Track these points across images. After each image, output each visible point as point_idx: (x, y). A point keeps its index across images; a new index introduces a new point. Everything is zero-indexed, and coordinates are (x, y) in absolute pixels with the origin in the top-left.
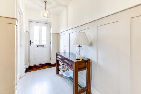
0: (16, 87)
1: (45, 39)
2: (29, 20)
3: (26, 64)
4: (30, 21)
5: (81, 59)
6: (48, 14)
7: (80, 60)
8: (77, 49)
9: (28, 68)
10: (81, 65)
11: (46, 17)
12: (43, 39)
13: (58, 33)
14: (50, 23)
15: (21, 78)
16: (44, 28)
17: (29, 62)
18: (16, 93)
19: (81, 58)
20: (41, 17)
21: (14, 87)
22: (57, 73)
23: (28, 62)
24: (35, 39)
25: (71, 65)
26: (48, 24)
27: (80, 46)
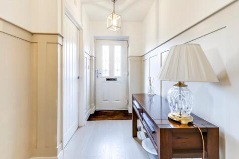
0: (59, 146)
1: (119, 68)
2: (95, 37)
3: (91, 107)
4: (97, 40)
5: (183, 122)
6: (118, 20)
7: (179, 123)
8: (172, 92)
9: (93, 113)
10: (184, 140)
11: (115, 28)
12: (116, 68)
13: (142, 56)
14: (128, 37)
15: (80, 129)
16: (118, 49)
17: (95, 104)
18: (58, 156)
19: (185, 119)
20: (107, 28)
21: (56, 146)
22: (135, 136)
23: (93, 104)
24: (104, 68)
25: (154, 132)
26: (124, 40)
27: (180, 84)
